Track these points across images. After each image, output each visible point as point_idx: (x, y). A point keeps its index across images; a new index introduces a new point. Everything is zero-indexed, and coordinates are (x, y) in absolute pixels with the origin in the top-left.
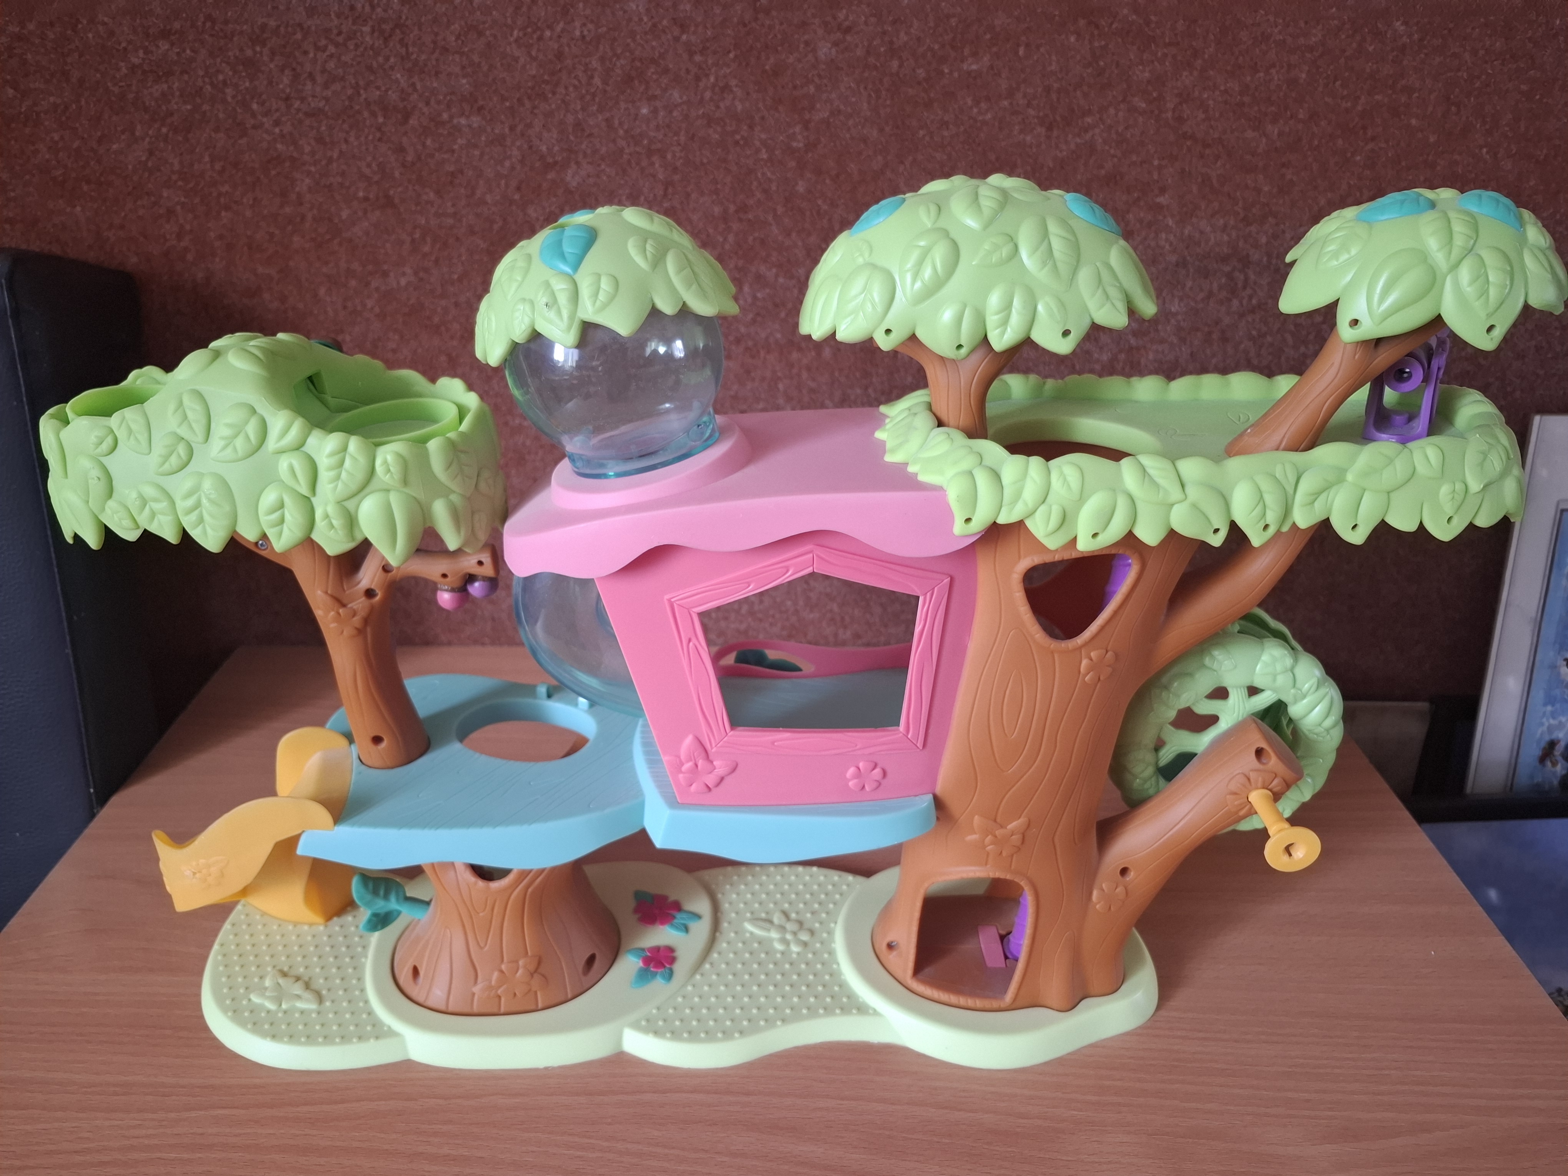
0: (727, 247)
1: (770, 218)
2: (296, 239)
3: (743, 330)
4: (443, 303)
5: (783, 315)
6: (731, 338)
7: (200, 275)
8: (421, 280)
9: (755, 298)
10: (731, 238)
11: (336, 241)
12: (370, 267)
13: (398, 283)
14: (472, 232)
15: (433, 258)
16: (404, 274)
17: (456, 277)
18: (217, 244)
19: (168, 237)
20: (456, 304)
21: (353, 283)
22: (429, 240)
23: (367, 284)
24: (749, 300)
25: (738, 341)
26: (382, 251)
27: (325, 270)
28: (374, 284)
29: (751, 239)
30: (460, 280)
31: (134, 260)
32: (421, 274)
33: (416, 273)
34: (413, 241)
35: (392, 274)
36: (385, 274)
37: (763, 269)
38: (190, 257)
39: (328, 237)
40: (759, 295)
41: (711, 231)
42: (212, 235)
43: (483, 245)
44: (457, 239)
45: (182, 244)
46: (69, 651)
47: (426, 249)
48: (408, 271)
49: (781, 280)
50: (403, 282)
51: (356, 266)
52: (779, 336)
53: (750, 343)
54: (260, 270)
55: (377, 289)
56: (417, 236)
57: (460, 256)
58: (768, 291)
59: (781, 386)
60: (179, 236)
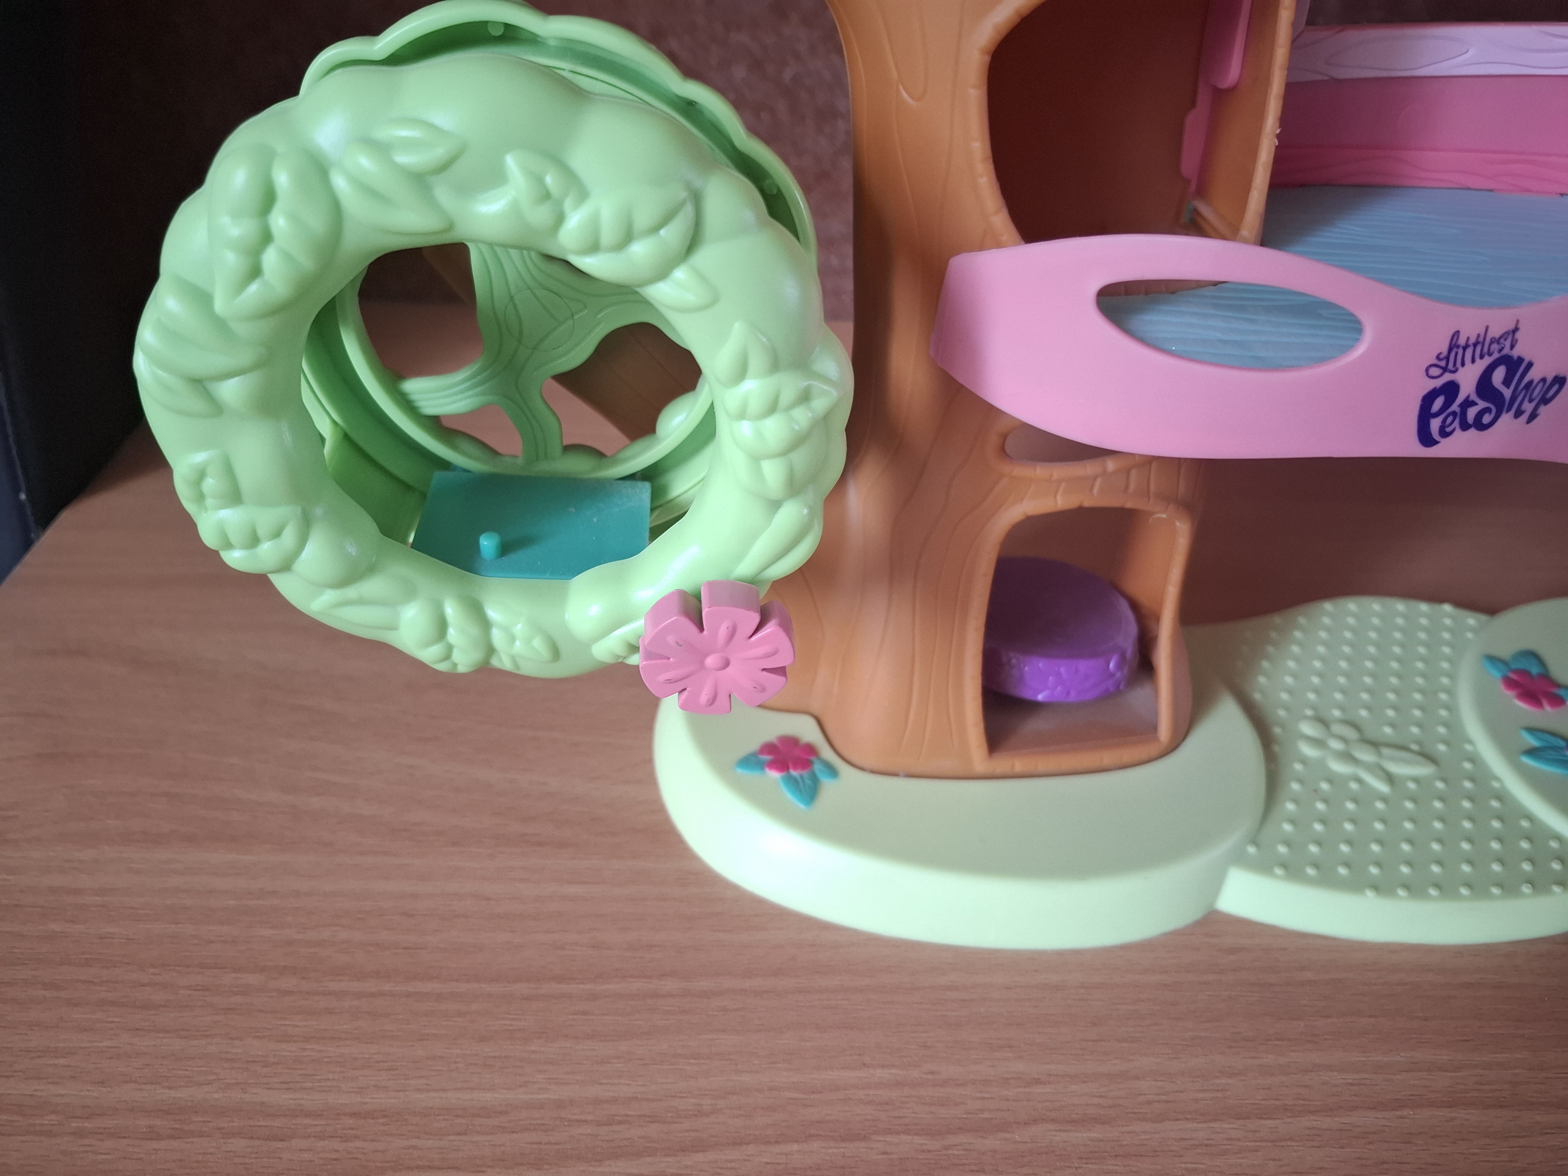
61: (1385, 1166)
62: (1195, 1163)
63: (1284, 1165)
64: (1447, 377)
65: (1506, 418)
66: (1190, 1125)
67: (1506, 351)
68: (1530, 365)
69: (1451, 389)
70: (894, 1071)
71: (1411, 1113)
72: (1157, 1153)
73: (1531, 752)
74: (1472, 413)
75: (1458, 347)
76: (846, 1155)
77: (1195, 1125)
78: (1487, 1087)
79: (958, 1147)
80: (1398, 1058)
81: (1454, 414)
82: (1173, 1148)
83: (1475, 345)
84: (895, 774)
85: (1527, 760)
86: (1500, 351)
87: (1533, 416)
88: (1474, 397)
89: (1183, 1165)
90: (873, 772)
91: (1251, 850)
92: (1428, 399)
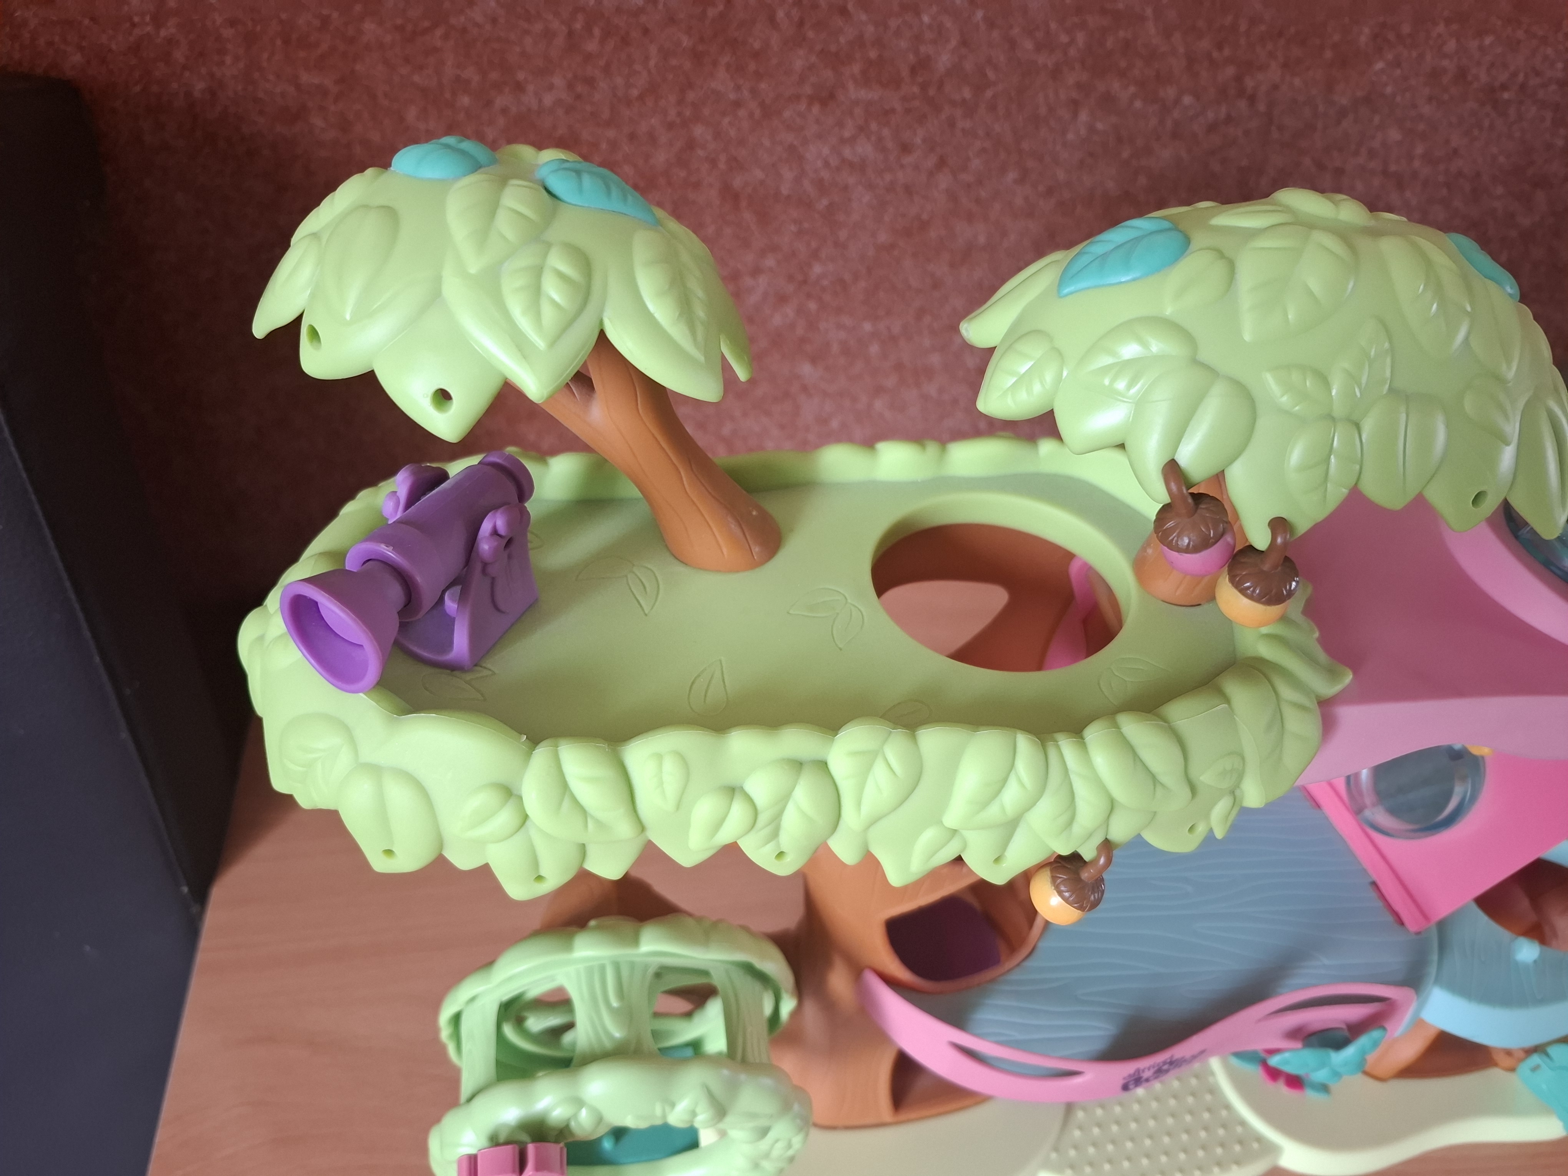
0: (1072, 52)
1: (1149, 12)
2: (369, 26)
4: (611, 133)
7: (199, 87)
8: (578, 97)
10: (1081, 38)
11: (439, 32)
12: (494, 76)
13: (540, 101)
14: (671, 20)
15: (602, 63)
16: (551, 87)
17: (635, 92)
18: (228, 32)
19: (136, 19)
20: (632, 137)
21: (465, 100)
22: (597, 32)
23: (489, 103)
26: (518, 49)
27: (416, 78)
28: (500, 101)
29: (1110, 43)
30: (641, 98)
31: (77, 58)
32: (580, 88)
33: (570, 86)
34: (570, 34)
35: (531, 88)
36: (519, 88)
37: (1116, 86)
38: (179, 55)
39: (426, 24)
41: (1053, 26)
42: (219, 20)
43: (686, 42)
44: (646, 31)
45: (163, 33)
46: (125, 735)
47: (591, 46)
48: (558, 81)
49: (1138, 104)
50: (548, 100)
51: (470, 73)
54: (306, 78)
55: (504, 111)
56: (578, 26)
57: (647, 58)
60: (158, 21)
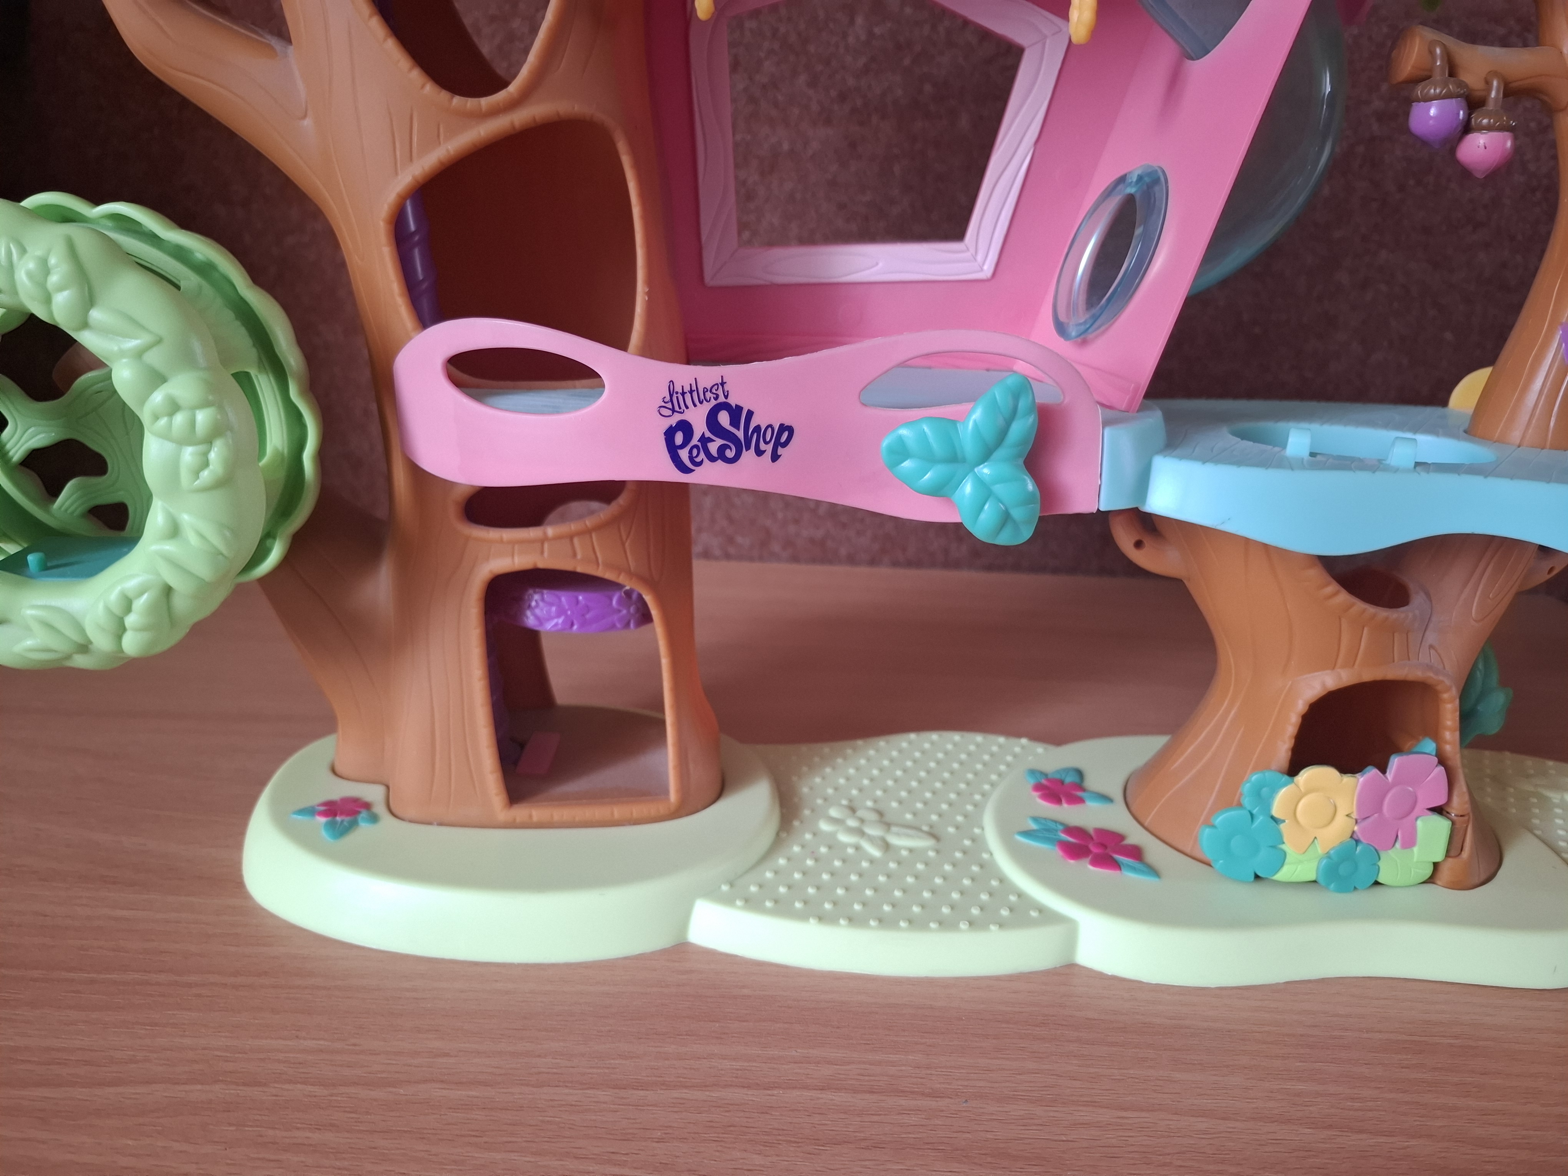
3: (851, 82)
5: (907, 62)
6: (833, 93)
9: (871, 34)
24: (863, 37)
25: (843, 97)
40: (877, 30)
52: (900, 92)
53: (859, 102)
58: (889, 25)
59: (897, 169)
61: (732, 1128)
62: (554, 1117)
63: (637, 1123)
64: (677, 418)
65: (748, 456)
66: (567, 1091)
67: (722, 399)
68: (750, 414)
69: (685, 427)
70: (322, 1042)
71: (781, 1092)
72: (523, 1108)
73: (1027, 834)
74: (713, 448)
75: (677, 393)
76: (240, 1095)
77: (571, 1091)
78: (867, 1078)
79: (344, 1095)
80: (794, 1053)
81: (696, 446)
82: (539, 1106)
83: (691, 392)
84: (430, 823)
85: (1020, 838)
86: (716, 399)
87: (775, 457)
88: (708, 434)
89: (541, 1118)
90: (411, 821)
91: (725, 888)
92: (669, 434)
